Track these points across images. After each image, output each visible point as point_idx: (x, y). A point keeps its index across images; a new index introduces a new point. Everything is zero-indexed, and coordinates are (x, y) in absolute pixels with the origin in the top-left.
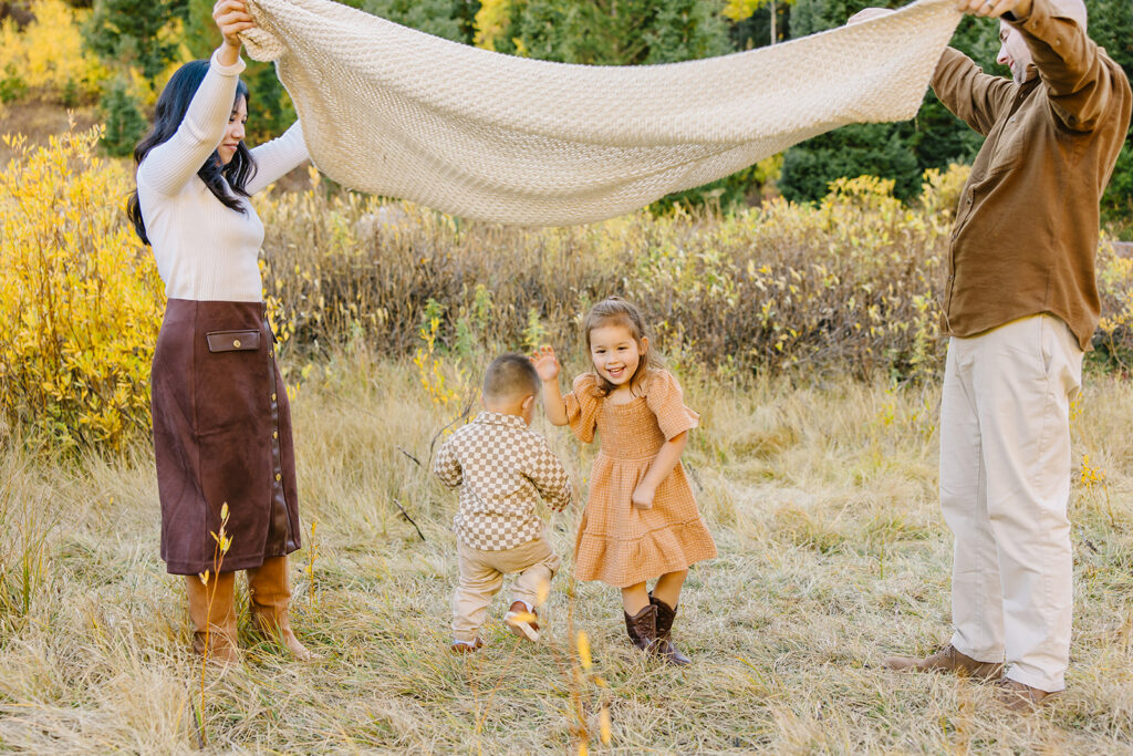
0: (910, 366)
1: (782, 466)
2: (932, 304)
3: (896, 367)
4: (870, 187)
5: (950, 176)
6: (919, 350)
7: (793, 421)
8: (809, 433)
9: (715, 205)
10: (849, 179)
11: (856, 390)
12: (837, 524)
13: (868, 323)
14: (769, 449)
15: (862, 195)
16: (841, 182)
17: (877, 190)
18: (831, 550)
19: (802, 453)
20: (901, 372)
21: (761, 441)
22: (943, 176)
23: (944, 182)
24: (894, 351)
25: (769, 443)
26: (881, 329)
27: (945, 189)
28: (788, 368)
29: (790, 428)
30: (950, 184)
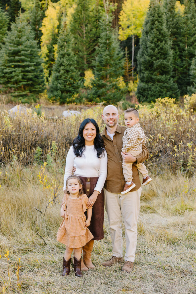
0: (187, 166)
1: (152, 205)
2: (193, 146)
3: (182, 166)
4: (168, 101)
5: (192, 97)
6: (190, 161)
7: (154, 188)
8: (159, 192)
9: (121, 106)
10: (162, 98)
11: (173, 177)
12: (176, 233)
13: (174, 151)
14: (147, 197)
15: (165, 103)
16: (159, 99)
17: (170, 102)
18: (176, 244)
19: (158, 201)
20: (184, 168)
21: (145, 195)
22: (190, 97)
23: (190, 99)
24: (182, 161)
25: (147, 195)
26: (178, 154)
27: (191, 101)
28: (149, 166)
29: (154, 191)
30: (192, 100)
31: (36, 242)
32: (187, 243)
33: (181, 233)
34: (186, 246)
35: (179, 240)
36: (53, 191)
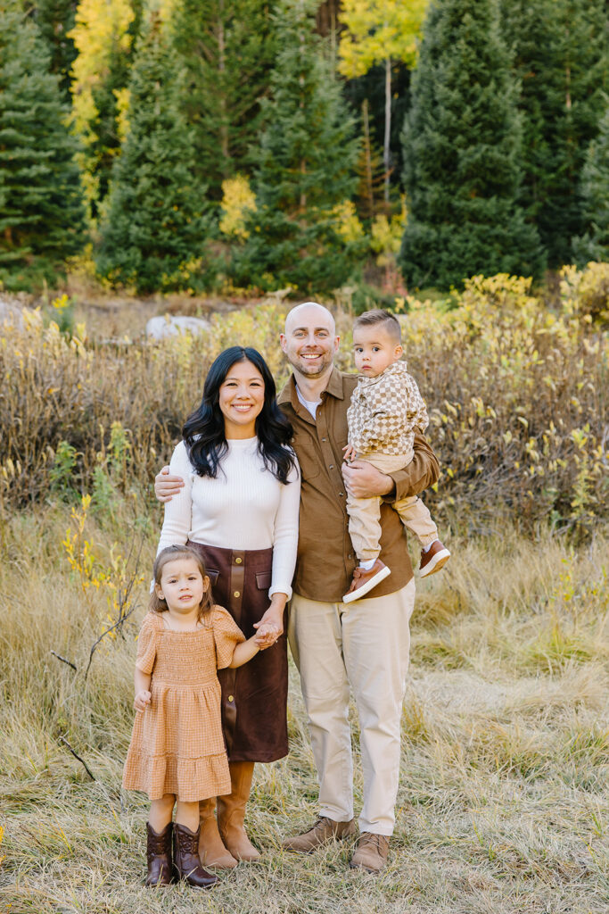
0: (572, 510)
1: (453, 640)
2: (591, 440)
3: (555, 509)
4: (507, 285)
5: (589, 274)
6: (580, 492)
7: (460, 583)
8: (477, 596)
9: (347, 304)
10: (486, 277)
11: (523, 546)
12: (534, 738)
13: (526, 456)
14: (436, 615)
15: (498, 294)
16: (478, 279)
17: (514, 288)
18: (533, 775)
19: (474, 626)
20: (562, 514)
21: (428, 607)
22: (581, 273)
23: (582, 280)
24: (554, 490)
25: (436, 608)
26: (540, 468)
27: (584, 288)
28: (443, 509)
29: (458, 592)
30: (589, 283)
31: (59, 771)
32: (571, 770)
33: (551, 735)
34: (567, 781)
35: (544, 760)
36: (115, 596)
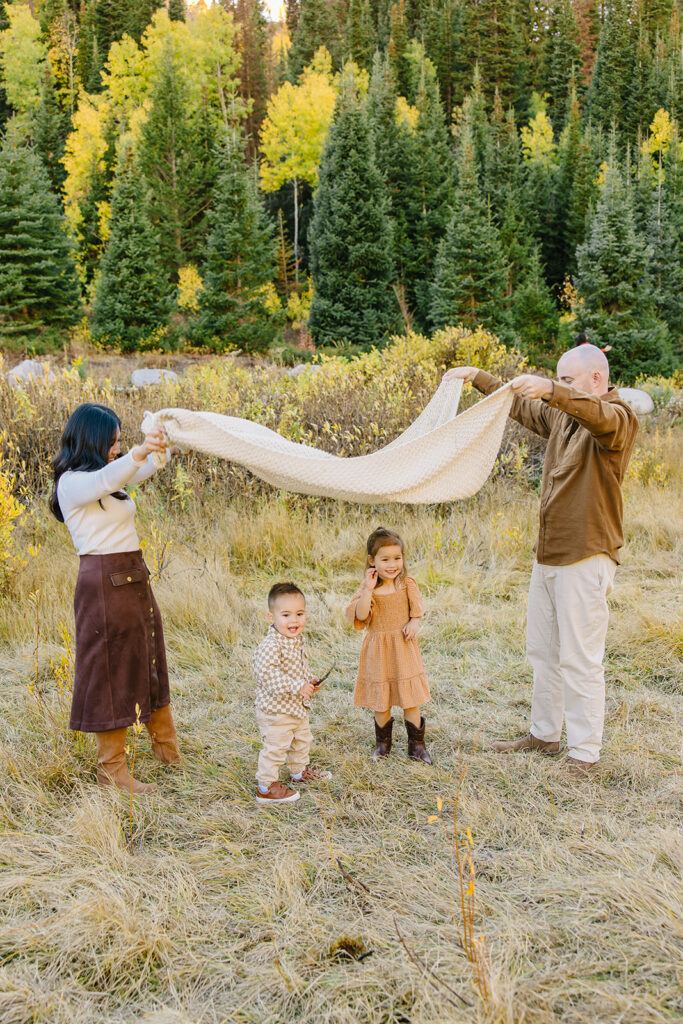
32: (443, 646)
34: (442, 652)
35: (427, 641)
36: (155, 555)
